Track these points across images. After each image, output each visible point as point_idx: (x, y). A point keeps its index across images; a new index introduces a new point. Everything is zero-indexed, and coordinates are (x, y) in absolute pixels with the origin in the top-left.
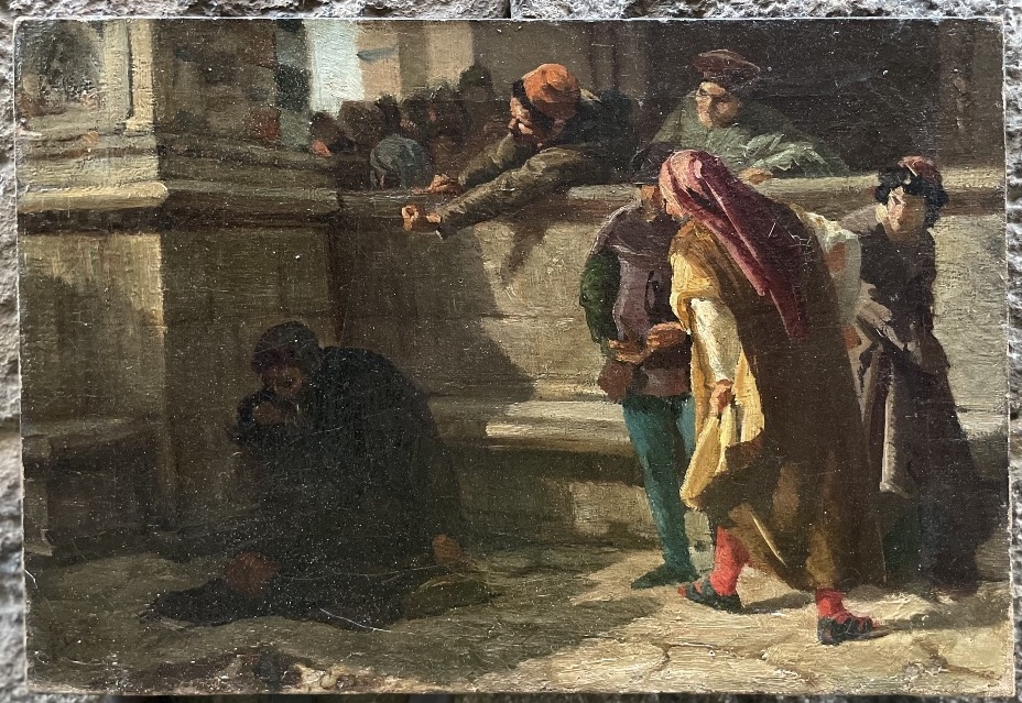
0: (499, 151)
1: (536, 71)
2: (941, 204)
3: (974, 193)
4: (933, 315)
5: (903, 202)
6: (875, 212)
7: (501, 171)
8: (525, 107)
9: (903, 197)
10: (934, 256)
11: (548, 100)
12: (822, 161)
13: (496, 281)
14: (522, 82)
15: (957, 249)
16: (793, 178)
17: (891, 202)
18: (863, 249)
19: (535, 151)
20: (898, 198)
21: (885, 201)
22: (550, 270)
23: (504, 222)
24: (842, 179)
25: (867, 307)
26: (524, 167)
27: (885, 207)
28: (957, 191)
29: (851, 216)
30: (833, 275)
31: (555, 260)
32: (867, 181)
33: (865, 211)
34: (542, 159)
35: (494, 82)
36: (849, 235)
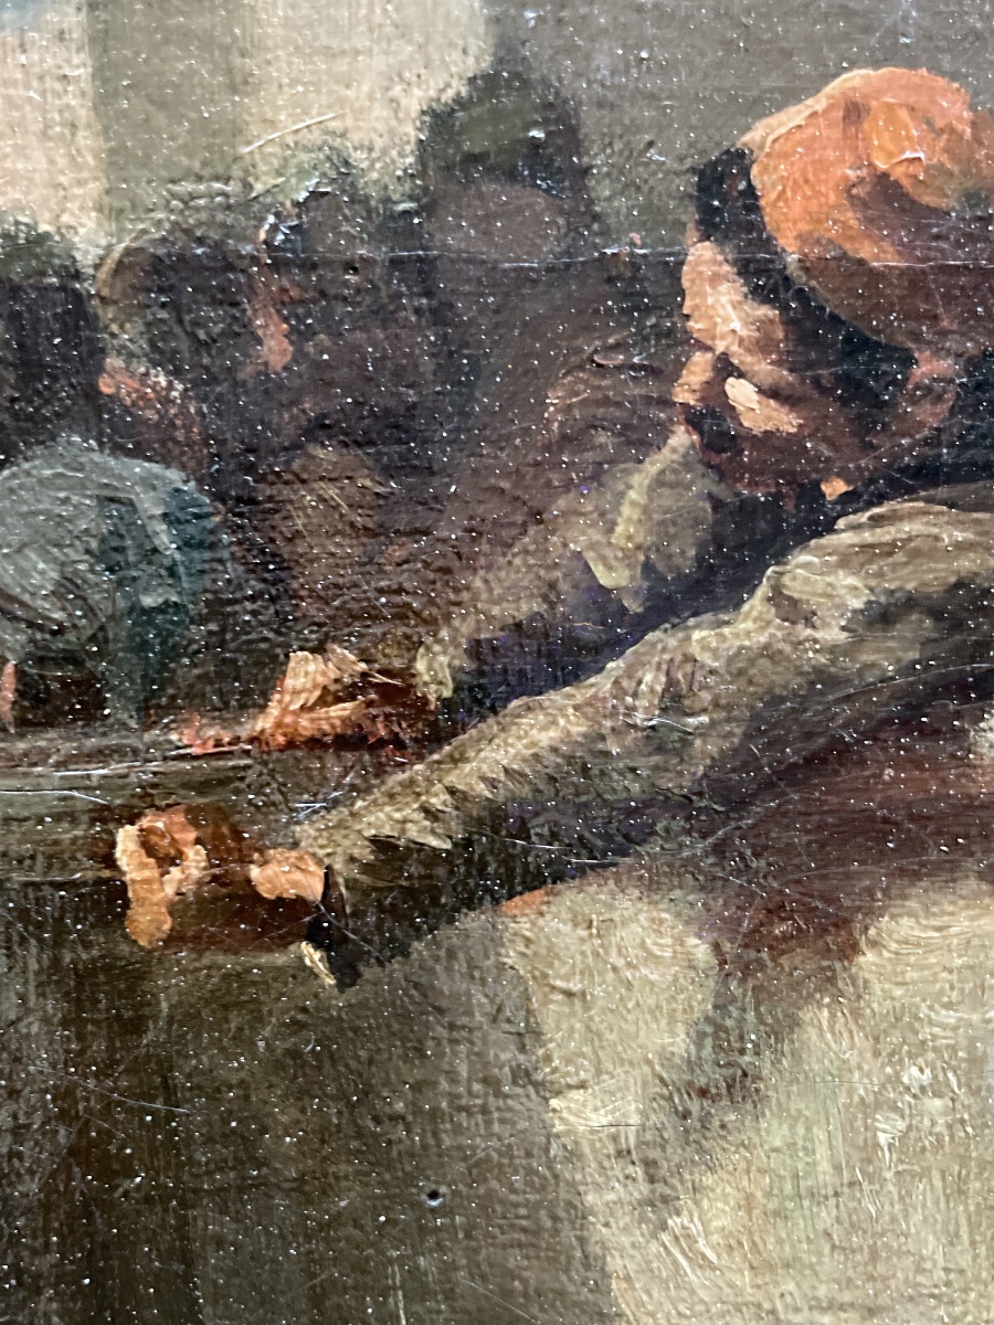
0: (629, 524)
1: (818, 103)
7: (642, 625)
8: (759, 294)
11: (881, 255)
13: (618, 1191)
14: (739, 160)
19: (816, 522)
22: (887, 1129)
23: (652, 886)
26: (756, 604)
31: (913, 1075)
34: (845, 560)
35: (599, 161)
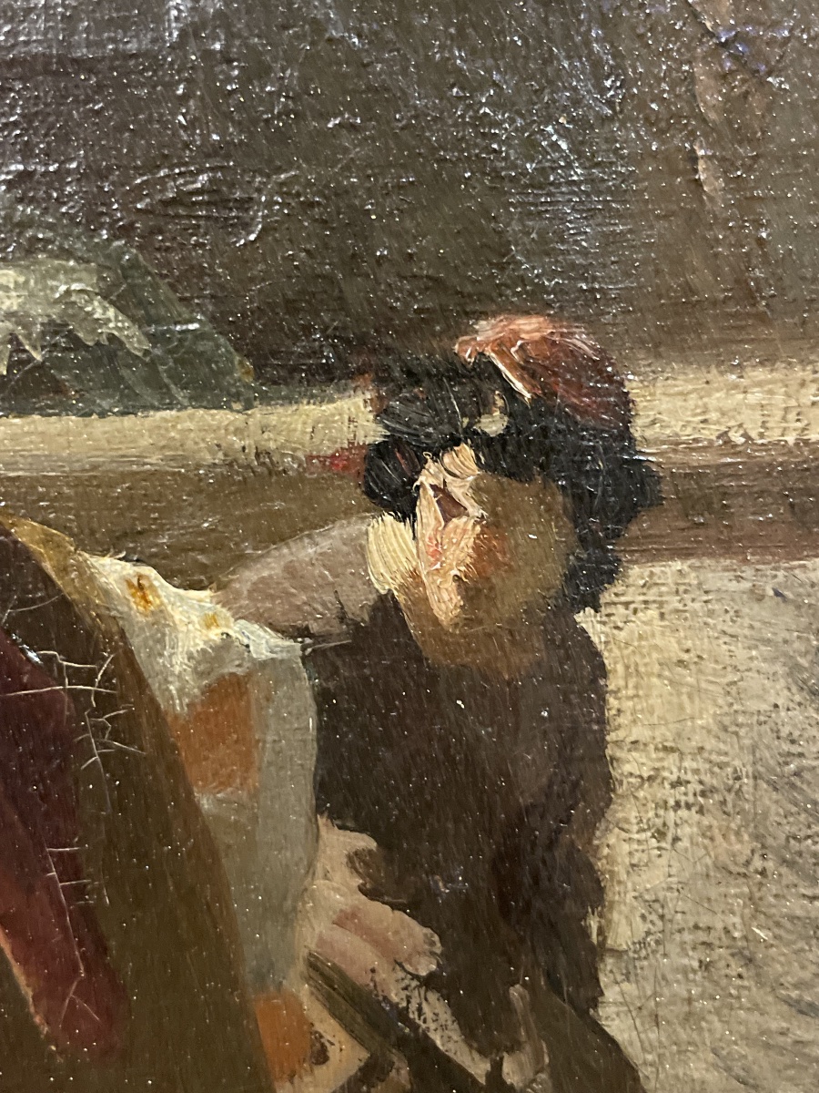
2: (628, 513)
3: (764, 470)
4: (599, 951)
5: (475, 511)
6: (362, 551)
9: (477, 489)
10: (602, 721)
12: (135, 340)
15: (694, 693)
16: (22, 412)
17: (428, 509)
18: (322, 697)
20: (458, 490)
21: (404, 507)
24: (223, 417)
25: (345, 920)
27: (404, 529)
28: (696, 459)
29: (270, 566)
30: (206, 803)
32: (328, 421)
33: (325, 544)
36: (263, 643)
